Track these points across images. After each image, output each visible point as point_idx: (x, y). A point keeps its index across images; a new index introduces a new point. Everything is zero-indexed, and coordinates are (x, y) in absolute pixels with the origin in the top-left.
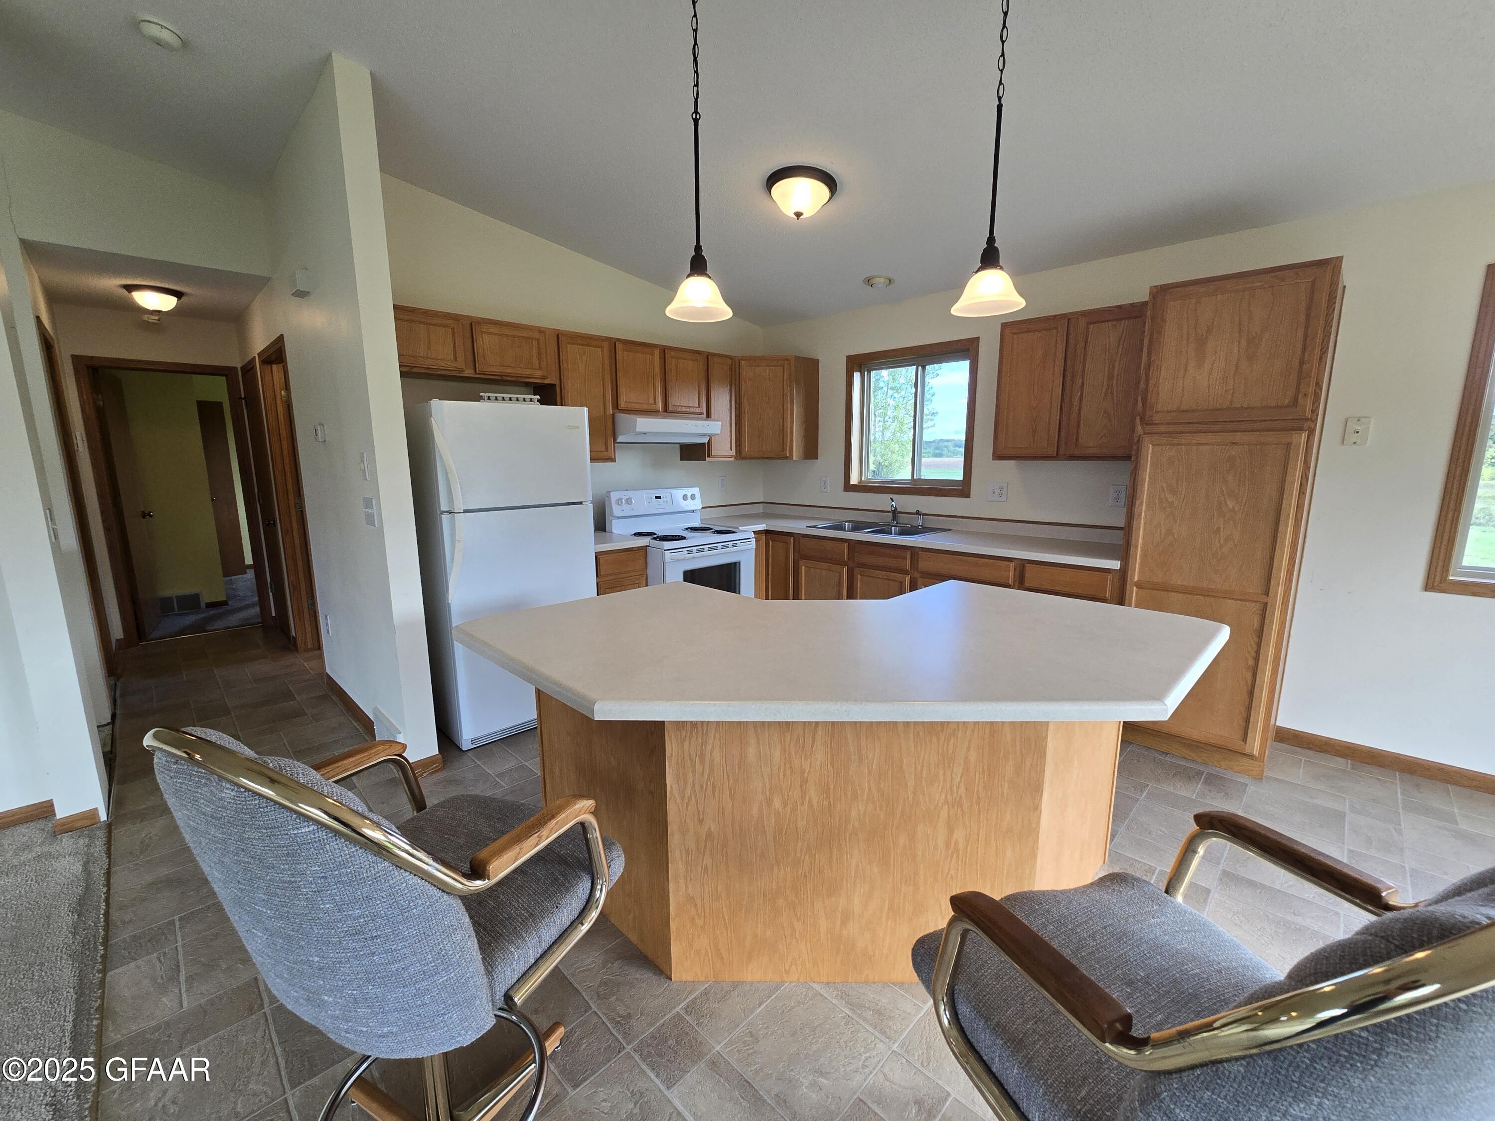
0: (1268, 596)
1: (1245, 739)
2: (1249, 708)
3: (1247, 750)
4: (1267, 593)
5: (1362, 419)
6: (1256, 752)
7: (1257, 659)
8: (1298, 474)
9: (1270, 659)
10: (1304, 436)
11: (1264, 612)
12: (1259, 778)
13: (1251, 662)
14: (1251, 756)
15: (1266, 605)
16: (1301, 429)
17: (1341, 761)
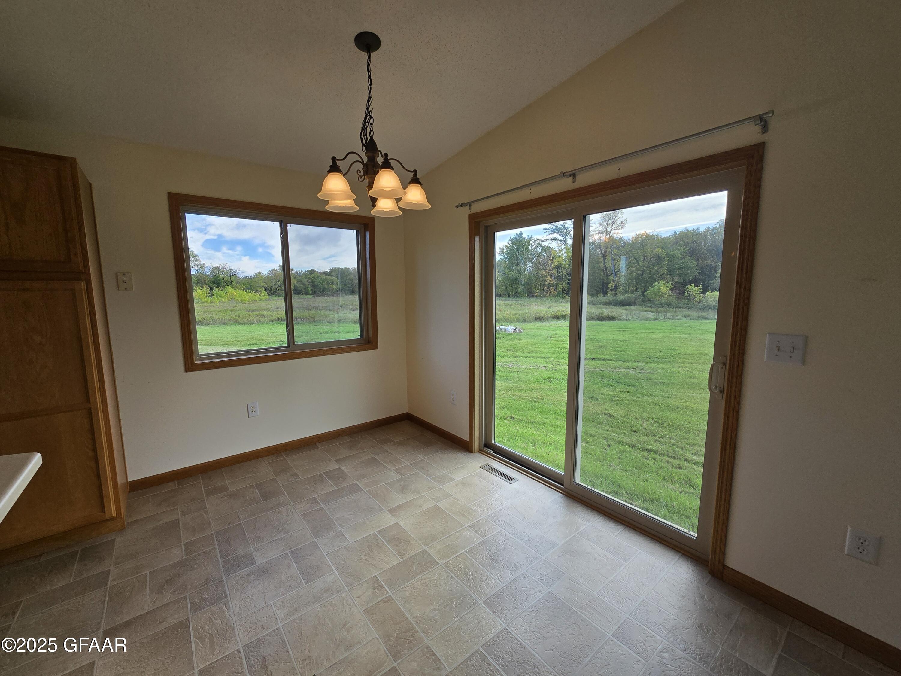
0: (90, 403)
1: (103, 511)
2: (100, 487)
3: (107, 516)
4: (88, 401)
5: (126, 274)
6: (114, 514)
7: (95, 450)
8: (87, 312)
9: (105, 446)
10: (83, 284)
11: (90, 415)
12: (122, 530)
13: (91, 454)
14: (112, 519)
15: (90, 409)
16: (80, 279)
17: (171, 484)
